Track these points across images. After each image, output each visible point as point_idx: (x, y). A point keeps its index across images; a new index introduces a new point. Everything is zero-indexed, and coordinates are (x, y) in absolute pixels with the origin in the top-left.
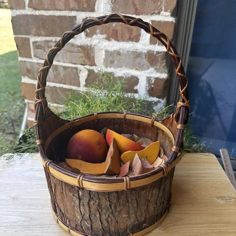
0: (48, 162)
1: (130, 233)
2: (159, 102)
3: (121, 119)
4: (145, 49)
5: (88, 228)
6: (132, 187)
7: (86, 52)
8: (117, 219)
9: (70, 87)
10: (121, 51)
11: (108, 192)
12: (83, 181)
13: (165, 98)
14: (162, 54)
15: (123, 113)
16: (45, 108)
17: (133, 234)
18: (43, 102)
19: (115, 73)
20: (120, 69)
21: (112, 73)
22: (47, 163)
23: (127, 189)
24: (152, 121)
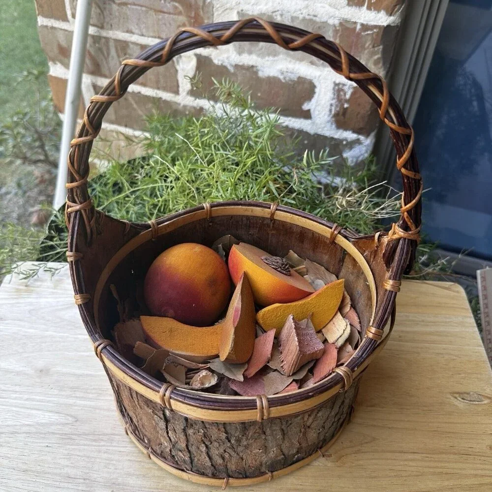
0: (99, 345)
1: (267, 471)
2: (357, 142)
3: (264, 218)
4: (334, 17)
5: (184, 461)
6: (272, 415)
7: (193, 15)
8: (241, 454)
9: (156, 93)
10: (276, 16)
11: (224, 424)
12: (171, 400)
13: (373, 134)
14: (375, 30)
15: (270, 208)
16: (89, 222)
17: (272, 472)
18: (85, 210)
19: (259, 68)
20: (271, 58)
21: (253, 66)
22: (97, 348)
23: (262, 419)
24: (332, 233)
